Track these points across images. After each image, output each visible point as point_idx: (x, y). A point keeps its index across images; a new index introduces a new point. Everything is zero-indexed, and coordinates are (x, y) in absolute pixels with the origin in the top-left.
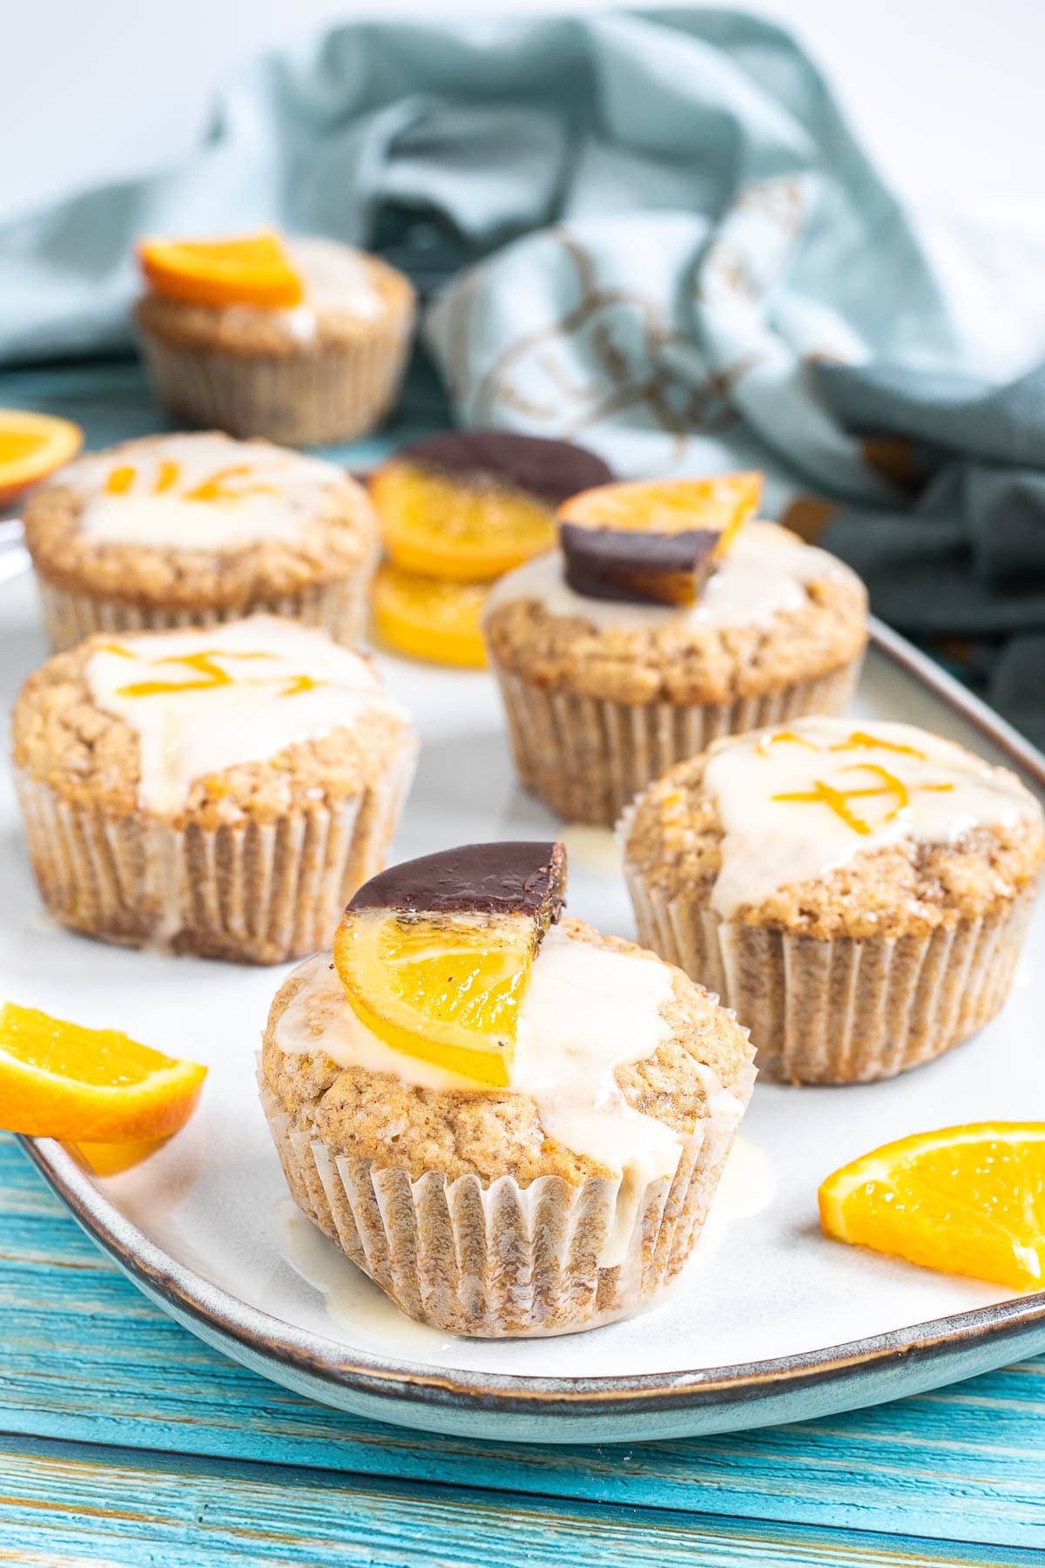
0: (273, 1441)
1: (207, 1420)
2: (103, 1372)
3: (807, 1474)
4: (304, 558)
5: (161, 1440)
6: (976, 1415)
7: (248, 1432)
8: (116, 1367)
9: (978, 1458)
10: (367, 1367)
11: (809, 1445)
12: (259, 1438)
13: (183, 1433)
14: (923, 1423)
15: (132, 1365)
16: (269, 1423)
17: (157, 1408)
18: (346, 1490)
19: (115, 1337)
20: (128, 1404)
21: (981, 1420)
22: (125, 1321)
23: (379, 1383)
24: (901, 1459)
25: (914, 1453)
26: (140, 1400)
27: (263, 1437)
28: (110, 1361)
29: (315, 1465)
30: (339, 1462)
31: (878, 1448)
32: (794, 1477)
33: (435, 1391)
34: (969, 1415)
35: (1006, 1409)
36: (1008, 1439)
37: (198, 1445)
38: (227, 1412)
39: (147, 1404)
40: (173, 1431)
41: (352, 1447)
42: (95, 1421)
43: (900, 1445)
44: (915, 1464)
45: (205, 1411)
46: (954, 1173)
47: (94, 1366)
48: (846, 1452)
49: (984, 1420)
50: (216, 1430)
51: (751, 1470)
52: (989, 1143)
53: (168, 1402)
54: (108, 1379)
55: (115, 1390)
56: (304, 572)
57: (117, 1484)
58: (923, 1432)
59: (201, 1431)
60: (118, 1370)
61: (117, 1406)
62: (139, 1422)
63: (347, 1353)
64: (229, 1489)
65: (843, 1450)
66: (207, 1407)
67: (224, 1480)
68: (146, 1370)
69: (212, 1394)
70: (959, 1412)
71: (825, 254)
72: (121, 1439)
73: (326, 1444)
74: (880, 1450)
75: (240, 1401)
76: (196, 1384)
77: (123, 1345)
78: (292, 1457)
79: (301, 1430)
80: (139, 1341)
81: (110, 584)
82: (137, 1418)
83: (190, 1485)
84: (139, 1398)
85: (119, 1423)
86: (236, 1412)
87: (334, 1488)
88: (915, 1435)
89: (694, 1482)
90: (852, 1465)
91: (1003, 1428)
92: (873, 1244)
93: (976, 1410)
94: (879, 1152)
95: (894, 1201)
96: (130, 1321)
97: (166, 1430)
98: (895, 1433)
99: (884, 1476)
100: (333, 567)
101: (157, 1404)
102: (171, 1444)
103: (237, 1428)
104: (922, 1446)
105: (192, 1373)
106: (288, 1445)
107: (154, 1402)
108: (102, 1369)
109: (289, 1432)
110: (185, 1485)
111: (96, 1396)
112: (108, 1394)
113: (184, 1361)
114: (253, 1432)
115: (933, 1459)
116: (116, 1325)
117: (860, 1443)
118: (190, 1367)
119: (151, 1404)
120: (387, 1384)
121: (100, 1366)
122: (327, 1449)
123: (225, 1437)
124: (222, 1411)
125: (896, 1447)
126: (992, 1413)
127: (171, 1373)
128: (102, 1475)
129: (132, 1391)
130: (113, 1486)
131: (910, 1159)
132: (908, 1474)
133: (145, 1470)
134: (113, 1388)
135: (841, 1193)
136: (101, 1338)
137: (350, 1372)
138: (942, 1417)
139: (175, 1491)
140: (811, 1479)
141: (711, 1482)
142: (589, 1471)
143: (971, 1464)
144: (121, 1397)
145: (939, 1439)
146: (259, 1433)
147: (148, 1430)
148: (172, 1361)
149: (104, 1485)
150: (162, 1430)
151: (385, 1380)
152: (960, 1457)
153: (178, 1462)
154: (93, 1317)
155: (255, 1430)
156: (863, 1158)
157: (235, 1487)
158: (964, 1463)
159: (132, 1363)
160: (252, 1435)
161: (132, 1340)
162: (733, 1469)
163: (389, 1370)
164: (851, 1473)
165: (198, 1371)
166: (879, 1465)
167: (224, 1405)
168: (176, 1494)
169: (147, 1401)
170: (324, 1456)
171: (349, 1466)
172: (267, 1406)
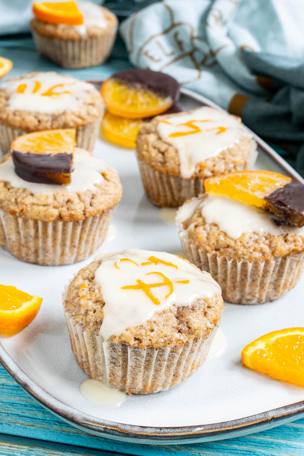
0: (60, 434)
1: (39, 426)
2: (5, 406)
3: (235, 451)
4: (80, 117)
5: (23, 433)
6: (291, 430)
7: (52, 431)
8: (10, 404)
9: (291, 446)
10: (91, 422)
11: (236, 440)
12: (56, 433)
13: (31, 430)
14: (273, 433)
15: (15, 403)
16: (59, 427)
17: (22, 420)
18: (83, 454)
19: (10, 392)
20: (13, 418)
21: (292, 432)
22: (13, 386)
23: (95, 427)
24: (266, 446)
25: (270, 444)
26: (17, 417)
27: (57, 433)
28: (8, 401)
29: (74, 444)
30: (82, 443)
31: (258, 442)
32: (231, 453)
33: (114, 431)
34: (288, 430)
35: (300, 428)
36: (301, 439)
37: (35, 435)
38: (45, 422)
39: (19, 419)
40: (27, 429)
41: (86, 437)
42: (2, 425)
43: (265, 441)
44: (270, 448)
45: (38, 422)
46: (286, 347)
47: (2, 403)
48: (248, 443)
49: (293, 432)
50: (42, 429)
51: (217, 449)
52: (298, 335)
53: (26, 418)
54: (7, 409)
55: (9, 413)
56: (80, 121)
57: (8, 449)
58: (273, 436)
59: (37, 430)
60: (10, 405)
61: (9, 419)
62: (16, 426)
63: (84, 416)
64: (45, 452)
65: (247, 442)
66: (39, 421)
67: (43, 449)
68: (19, 405)
69: (41, 415)
70: (285, 429)
71: (245, 11)
72: (11, 432)
73: (78, 436)
74: (259, 443)
75: (50, 418)
76: (35, 411)
77: (12, 395)
78: (66, 441)
79: (69, 430)
80: (17, 394)
81: (17, 124)
82: (16, 424)
83: (32, 450)
84: (17, 416)
85: (10, 426)
86: (48, 423)
87: (79, 453)
88: (271, 437)
89: (198, 454)
90: (250, 448)
91: (299, 435)
92: (258, 370)
93: (291, 428)
94: (262, 338)
95: (266, 357)
96: (15, 386)
97: (25, 429)
98: (264, 436)
99: (260, 453)
100: (89, 119)
101: (23, 419)
102: (27, 435)
103: (49, 429)
104: (273, 441)
105: (34, 407)
106: (65, 436)
107: (22, 418)
108: (5, 404)
109: (66, 431)
110: (31, 450)
111: (3, 415)
112: (6, 414)
113: (32, 402)
114: (54, 431)
115: (276, 446)
116: (10, 388)
117: (252, 440)
118: (34, 405)
119: (21, 419)
120: (98, 428)
121: (4, 403)
122: (78, 438)
123: (44, 432)
124: (44, 422)
125: (264, 442)
126: (296, 429)
127: (27, 407)
128: (4, 446)
129: (14, 413)
130: (7, 450)
131: (272, 341)
132: (268, 452)
133: (18, 444)
134: (9, 412)
135: (249, 353)
136: (5, 393)
137: (85, 423)
138: (279, 430)
139: (27, 453)
140: (236, 453)
141: (204, 454)
142: (164, 449)
143: (289, 449)
144: (11, 416)
145: (278, 439)
146: (56, 431)
147: (19, 429)
148: (28, 402)
149: (4, 450)
150: (24, 429)
151: (97, 427)
152: (285, 446)
153: (29, 441)
154: (3, 384)
155: (54, 430)
156: (256, 340)
157: (47, 452)
158: (286, 448)
159: (15, 402)
160: (53, 432)
161: (15, 394)
162: (211, 449)
163: (98, 423)
164: (250, 451)
165: (37, 406)
166: (259, 449)
167: (44, 420)
168: (28, 454)
169: (19, 417)
170: (77, 441)
171: (85, 444)
172: (59, 421)
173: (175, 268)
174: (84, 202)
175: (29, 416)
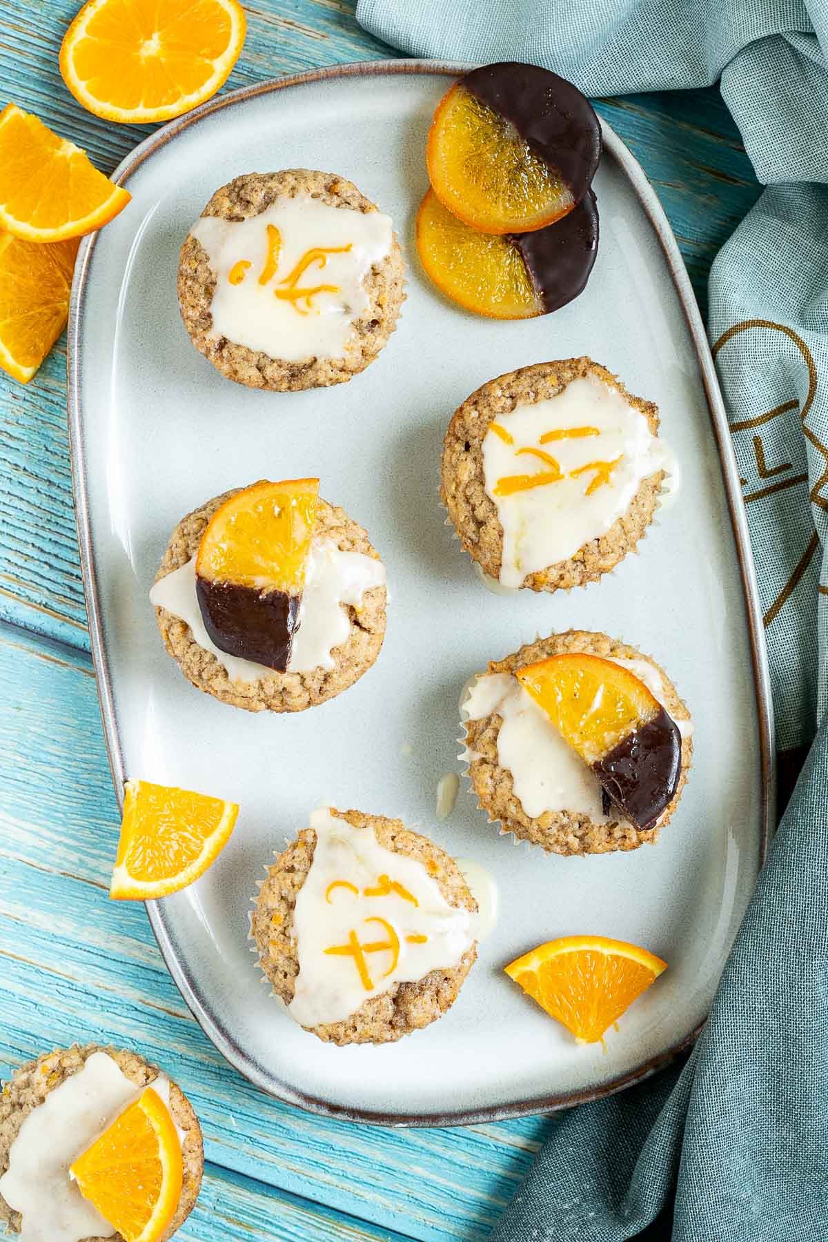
1: (225, 1142)
7: (241, 1153)
12: (246, 1158)
50: (228, 1148)
64: (229, 1190)
67: (227, 1184)
77: (193, 1079)
103: (237, 1149)
110: (211, 1184)
146: (246, 1154)
155: (244, 1151)
157: (232, 1189)
160: (243, 1155)
173: (414, 904)
174: (308, 690)
175: (212, 1122)
